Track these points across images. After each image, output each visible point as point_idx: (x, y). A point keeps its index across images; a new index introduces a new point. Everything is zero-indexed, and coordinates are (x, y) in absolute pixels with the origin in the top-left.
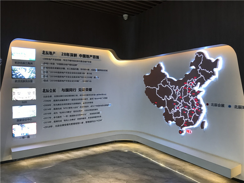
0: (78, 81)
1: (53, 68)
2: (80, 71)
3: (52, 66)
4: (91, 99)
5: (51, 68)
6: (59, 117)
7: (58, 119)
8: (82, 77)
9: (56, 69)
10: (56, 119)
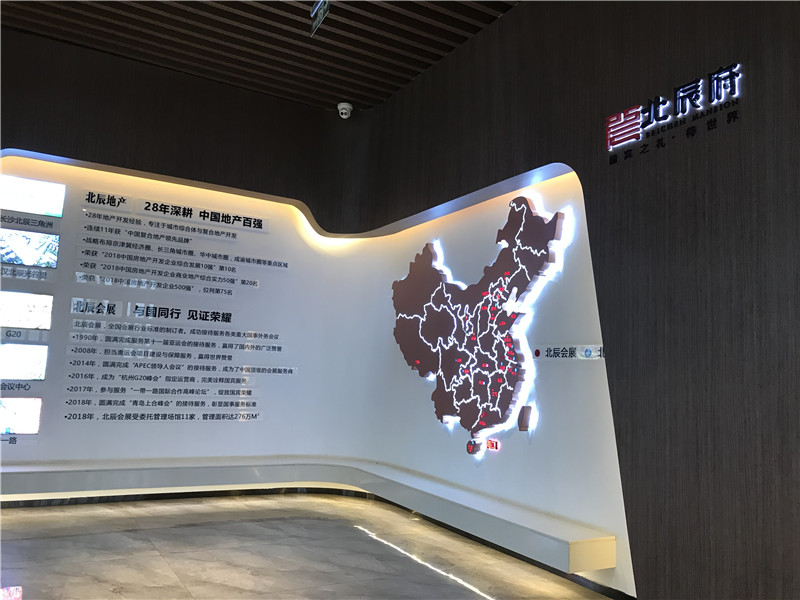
0: (189, 288)
1: (116, 243)
2: (196, 259)
3: (113, 237)
4: (225, 346)
5: (109, 243)
6: (116, 390)
7: (113, 397)
8: (203, 278)
9: (124, 248)
10: (107, 396)
